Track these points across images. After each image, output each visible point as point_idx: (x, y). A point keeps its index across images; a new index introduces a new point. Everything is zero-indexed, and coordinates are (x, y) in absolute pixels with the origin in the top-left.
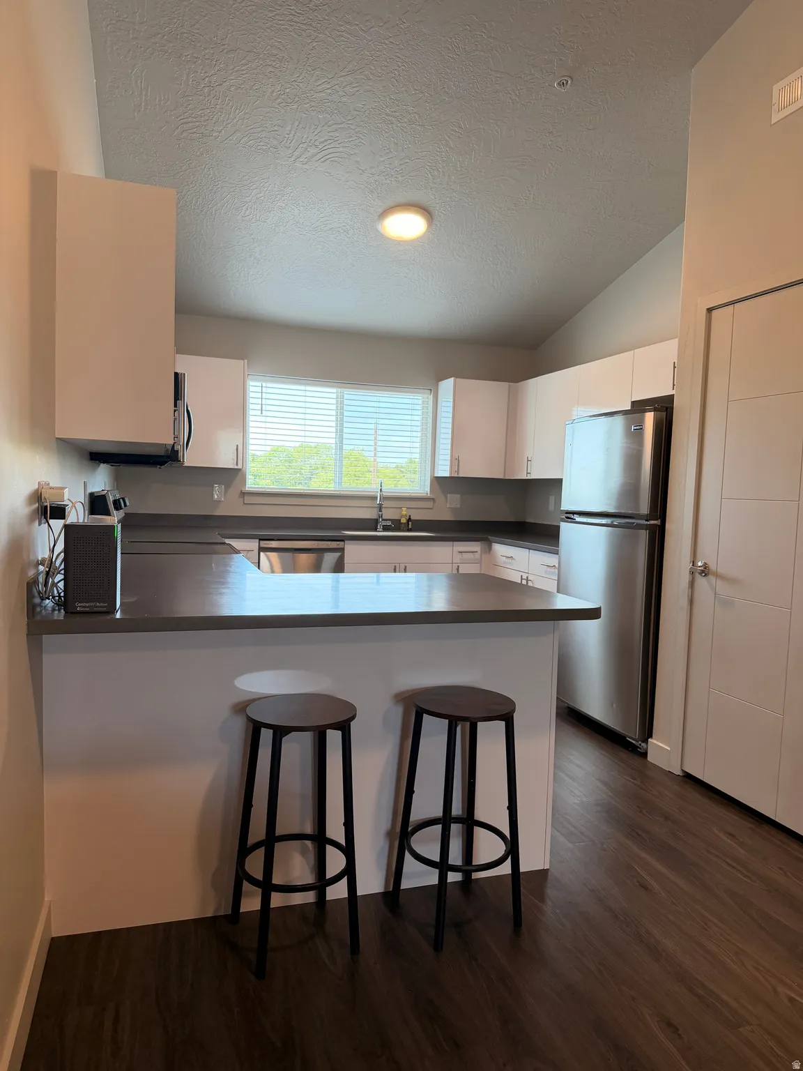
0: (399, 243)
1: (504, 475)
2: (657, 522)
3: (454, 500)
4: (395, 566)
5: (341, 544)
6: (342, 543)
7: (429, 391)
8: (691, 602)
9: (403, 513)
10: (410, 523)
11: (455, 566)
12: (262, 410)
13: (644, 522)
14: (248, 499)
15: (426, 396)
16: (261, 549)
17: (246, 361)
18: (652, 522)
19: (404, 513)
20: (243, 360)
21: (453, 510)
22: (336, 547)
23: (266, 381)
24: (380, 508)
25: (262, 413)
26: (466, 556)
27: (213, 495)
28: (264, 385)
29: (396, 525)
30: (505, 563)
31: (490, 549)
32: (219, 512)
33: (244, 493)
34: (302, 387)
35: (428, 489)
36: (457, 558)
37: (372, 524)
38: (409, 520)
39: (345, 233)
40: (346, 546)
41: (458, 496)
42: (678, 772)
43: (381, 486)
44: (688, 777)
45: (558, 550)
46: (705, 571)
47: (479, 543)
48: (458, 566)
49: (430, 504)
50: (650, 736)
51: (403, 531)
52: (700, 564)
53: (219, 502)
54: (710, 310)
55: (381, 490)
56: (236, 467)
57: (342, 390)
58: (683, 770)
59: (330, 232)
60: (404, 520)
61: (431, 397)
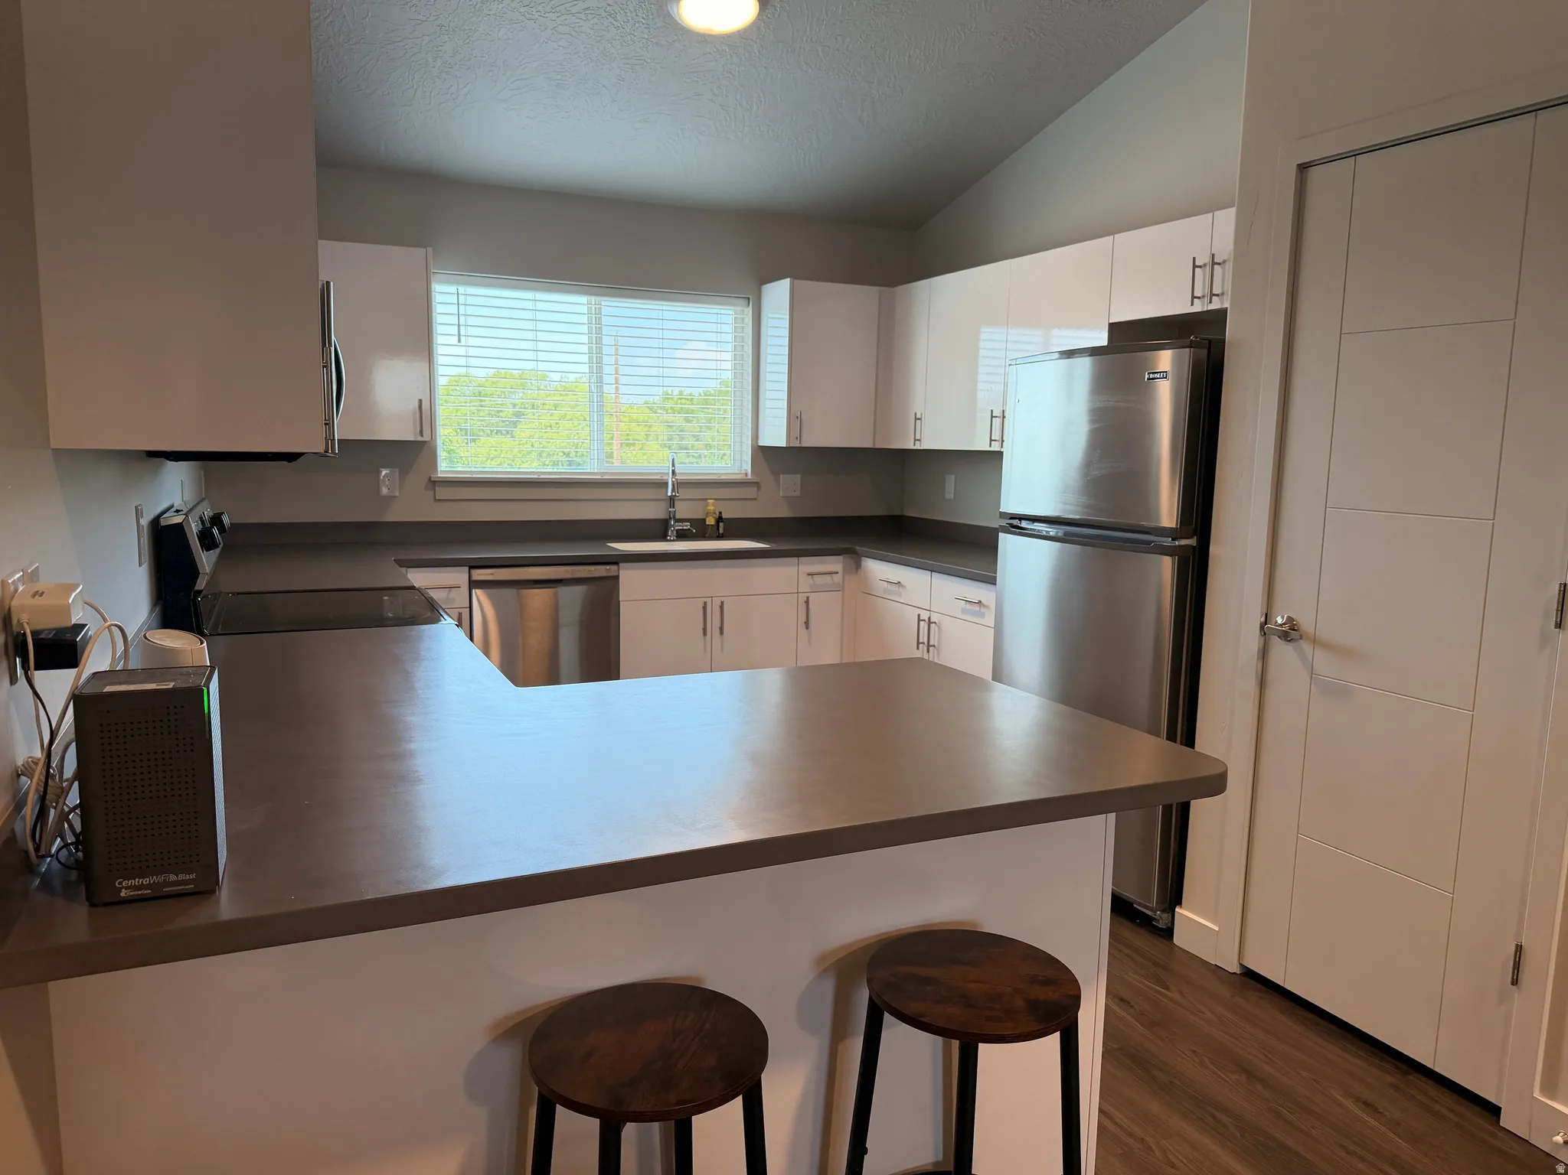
0: (705, 40)
1: (874, 444)
2: (1192, 542)
3: (791, 484)
4: (705, 603)
5: (611, 570)
6: (614, 567)
7: (745, 302)
8: (1262, 684)
9: (709, 509)
10: (721, 524)
11: (802, 597)
12: (459, 335)
13: (1167, 542)
14: (442, 493)
15: (739, 309)
16: (473, 584)
17: (430, 249)
18: (1183, 542)
19: (711, 508)
20: (426, 248)
21: (789, 500)
22: (604, 574)
23: (464, 283)
24: (672, 500)
25: (459, 341)
26: (819, 580)
27: (378, 489)
28: (462, 290)
29: (699, 530)
30: (886, 591)
31: (858, 566)
32: (393, 516)
33: (434, 482)
34: (529, 295)
35: (747, 467)
36: (806, 584)
37: (658, 530)
38: (720, 519)
39: (611, 20)
40: (620, 572)
41: (798, 477)
42: (1233, 967)
43: (673, 465)
44: (1250, 974)
45: (995, 578)
46: (1291, 633)
47: (840, 558)
48: (808, 598)
49: (750, 492)
50: (1179, 903)
51: (710, 538)
52: (1280, 620)
53: (389, 499)
54: (1303, 168)
55: (673, 472)
56: (420, 439)
57: (599, 299)
58: (1241, 964)
59: (582, 16)
60: (710, 521)
61: (749, 311)
